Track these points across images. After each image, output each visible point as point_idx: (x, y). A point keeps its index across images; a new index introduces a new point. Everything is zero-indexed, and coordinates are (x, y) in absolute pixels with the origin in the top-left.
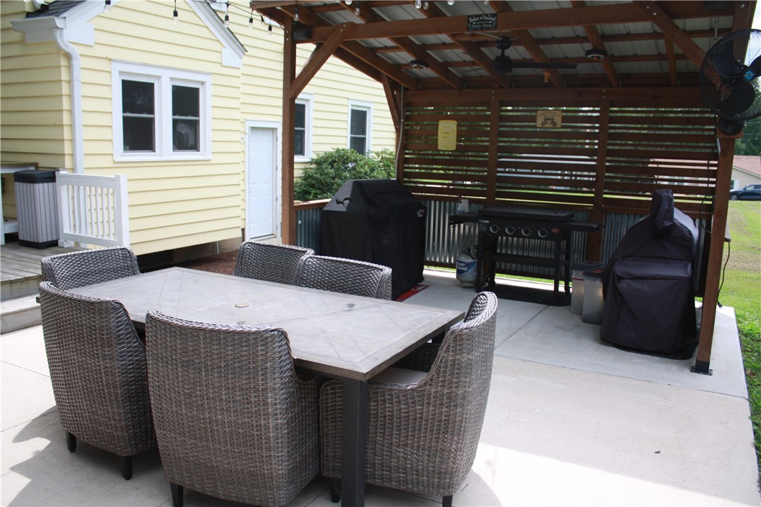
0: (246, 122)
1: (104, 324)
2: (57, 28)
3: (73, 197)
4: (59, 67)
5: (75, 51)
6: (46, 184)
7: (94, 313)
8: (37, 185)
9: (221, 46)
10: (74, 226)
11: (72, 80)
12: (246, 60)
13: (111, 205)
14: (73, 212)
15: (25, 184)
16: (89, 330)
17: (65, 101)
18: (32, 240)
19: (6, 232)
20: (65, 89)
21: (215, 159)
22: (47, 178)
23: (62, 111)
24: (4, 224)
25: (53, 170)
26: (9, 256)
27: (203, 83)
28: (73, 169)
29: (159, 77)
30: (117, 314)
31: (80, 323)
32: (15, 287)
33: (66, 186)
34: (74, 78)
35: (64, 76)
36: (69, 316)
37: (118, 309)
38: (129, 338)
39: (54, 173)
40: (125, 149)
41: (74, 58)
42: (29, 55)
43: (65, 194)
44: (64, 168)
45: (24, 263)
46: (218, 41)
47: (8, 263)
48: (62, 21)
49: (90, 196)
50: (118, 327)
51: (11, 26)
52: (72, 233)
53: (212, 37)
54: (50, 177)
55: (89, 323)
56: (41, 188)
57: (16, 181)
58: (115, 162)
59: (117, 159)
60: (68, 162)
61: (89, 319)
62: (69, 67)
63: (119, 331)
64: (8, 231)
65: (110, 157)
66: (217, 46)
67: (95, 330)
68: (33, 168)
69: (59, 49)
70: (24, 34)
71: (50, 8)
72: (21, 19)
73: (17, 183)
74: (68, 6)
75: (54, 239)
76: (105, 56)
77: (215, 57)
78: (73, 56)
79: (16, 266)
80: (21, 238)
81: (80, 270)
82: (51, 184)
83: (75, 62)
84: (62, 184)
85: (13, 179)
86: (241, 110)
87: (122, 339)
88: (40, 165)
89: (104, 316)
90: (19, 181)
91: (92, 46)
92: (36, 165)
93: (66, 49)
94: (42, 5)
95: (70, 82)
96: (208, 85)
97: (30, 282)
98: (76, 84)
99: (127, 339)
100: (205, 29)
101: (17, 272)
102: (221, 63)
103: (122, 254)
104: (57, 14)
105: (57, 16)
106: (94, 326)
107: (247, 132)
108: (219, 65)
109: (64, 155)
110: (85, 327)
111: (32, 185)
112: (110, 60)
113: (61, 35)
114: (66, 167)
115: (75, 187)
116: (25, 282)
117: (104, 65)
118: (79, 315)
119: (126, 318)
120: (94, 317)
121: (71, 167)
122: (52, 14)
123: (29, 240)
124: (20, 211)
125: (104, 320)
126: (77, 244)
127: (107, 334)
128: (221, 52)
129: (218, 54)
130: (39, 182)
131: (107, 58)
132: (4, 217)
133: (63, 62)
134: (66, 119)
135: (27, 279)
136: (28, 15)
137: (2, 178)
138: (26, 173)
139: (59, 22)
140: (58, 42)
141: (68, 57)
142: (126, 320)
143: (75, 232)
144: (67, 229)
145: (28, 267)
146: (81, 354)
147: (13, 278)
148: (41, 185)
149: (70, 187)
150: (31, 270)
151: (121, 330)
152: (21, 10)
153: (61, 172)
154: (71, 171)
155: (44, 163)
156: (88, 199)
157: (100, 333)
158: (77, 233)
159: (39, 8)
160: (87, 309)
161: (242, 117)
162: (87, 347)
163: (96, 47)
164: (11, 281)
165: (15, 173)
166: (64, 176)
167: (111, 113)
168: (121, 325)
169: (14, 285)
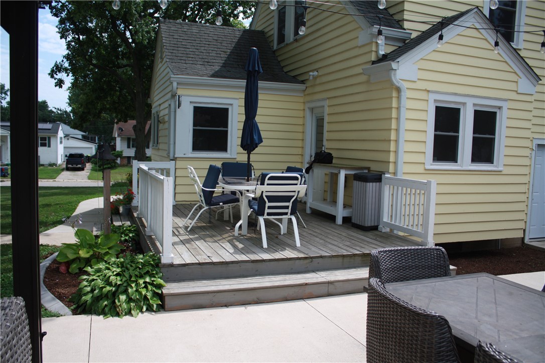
0: (534, 140)
1: (427, 338)
2: (393, 69)
3: (393, 195)
4: (392, 98)
5: (404, 85)
6: (374, 184)
7: (418, 324)
8: (369, 183)
9: (517, 77)
10: (391, 216)
11: (400, 107)
12: (539, 88)
13: (422, 202)
14: (392, 205)
15: (360, 182)
16: (410, 338)
17: (394, 122)
18: (360, 224)
19: (344, 216)
20: (394, 114)
21: (506, 170)
22: (375, 179)
23: (391, 130)
24: (343, 210)
25: (381, 173)
26: (344, 234)
27: (500, 108)
28: (394, 173)
29: (464, 104)
30: (441, 330)
31: (403, 329)
32: (346, 260)
33: (388, 186)
34: (402, 106)
35: (394, 104)
36: (393, 319)
37: (443, 325)
38: (450, 355)
39: (381, 175)
40: (434, 160)
41: (402, 91)
42: (371, 91)
43: (387, 191)
44: (388, 173)
45: (353, 242)
46: (515, 73)
47: (343, 240)
48: (396, 64)
49: (405, 194)
50: (440, 343)
51: (362, 71)
52: (389, 222)
53: (510, 69)
54: (378, 178)
55: (412, 332)
56: (371, 186)
57: (354, 180)
58: (426, 170)
59: (427, 167)
60: (391, 168)
61: (412, 328)
62: (398, 97)
63: (440, 348)
64: (345, 215)
65: (422, 165)
66: (513, 77)
67: (416, 341)
68: (367, 171)
69: (392, 84)
70: (370, 76)
71: (388, 57)
72: (369, 66)
73: (355, 181)
74: (400, 53)
75: (376, 224)
76: (424, 89)
77: (513, 86)
78: (402, 89)
79: (348, 243)
80: (353, 221)
81: (400, 264)
82: (378, 184)
83: (403, 93)
84: (385, 184)
85: (353, 178)
86: (532, 130)
87: (442, 356)
88: (371, 169)
89: (427, 329)
90: (357, 180)
91: (415, 82)
92: (368, 169)
93: (397, 84)
94: (383, 55)
95: (398, 109)
96: (505, 110)
97: (356, 257)
98: (402, 110)
99: (447, 356)
100: (505, 64)
101: (348, 249)
102: (516, 91)
103: (437, 254)
104: (393, 60)
105: (393, 61)
106: (417, 337)
107: (534, 149)
108: (515, 93)
109: (389, 162)
110: (407, 334)
111: (365, 183)
112: (428, 91)
113: (395, 75)
114: (390, 171)
115: (395, 187)
116: (353, 258)
117: (423, 95)
118: (403, 322)
119: (449, 335)
120: (417, 328)
121: (394, 172)
122: (389, 60)
123: (358, 223)
124: (354, 202)
125: (427, 334)
126: (391, 230)
127: (428, 348)
128: (517, 82)
129: (515, 84)
130: (370, 182)
131: (426, 90)
132: (344, 205)
133: (394, 94)
134: (393, 136)
135: (355, 255)
136: (374, 63)
137: (345, 177)
138: (362, 174)
139: (394, 65)
140: (392, 80)
141: (398, 90)
142: (448, 338)
143: (391, 221)
144: (386, 219)
145: (356, 245)
146: (399, 358)
147: (345, 253)
148: (371, 184)
149: (392, 187)
150: (358, 248)
151: (443, 347)
152: (370, 60)
153: (386, 175)
154: (393, 175)
155: (375, 167)
156: (404, 197)
157: (420, 345)
158: (393, 223)
159: (381, 57)
160: (412, 318)
161: (531, 136)
162: (406, 354)
163: (419, 82)
164: (344, 255)
165: (355, 174)
166: (388, 178)
167: (426, 131)
168: (443, 342)
169: (345, 258)
